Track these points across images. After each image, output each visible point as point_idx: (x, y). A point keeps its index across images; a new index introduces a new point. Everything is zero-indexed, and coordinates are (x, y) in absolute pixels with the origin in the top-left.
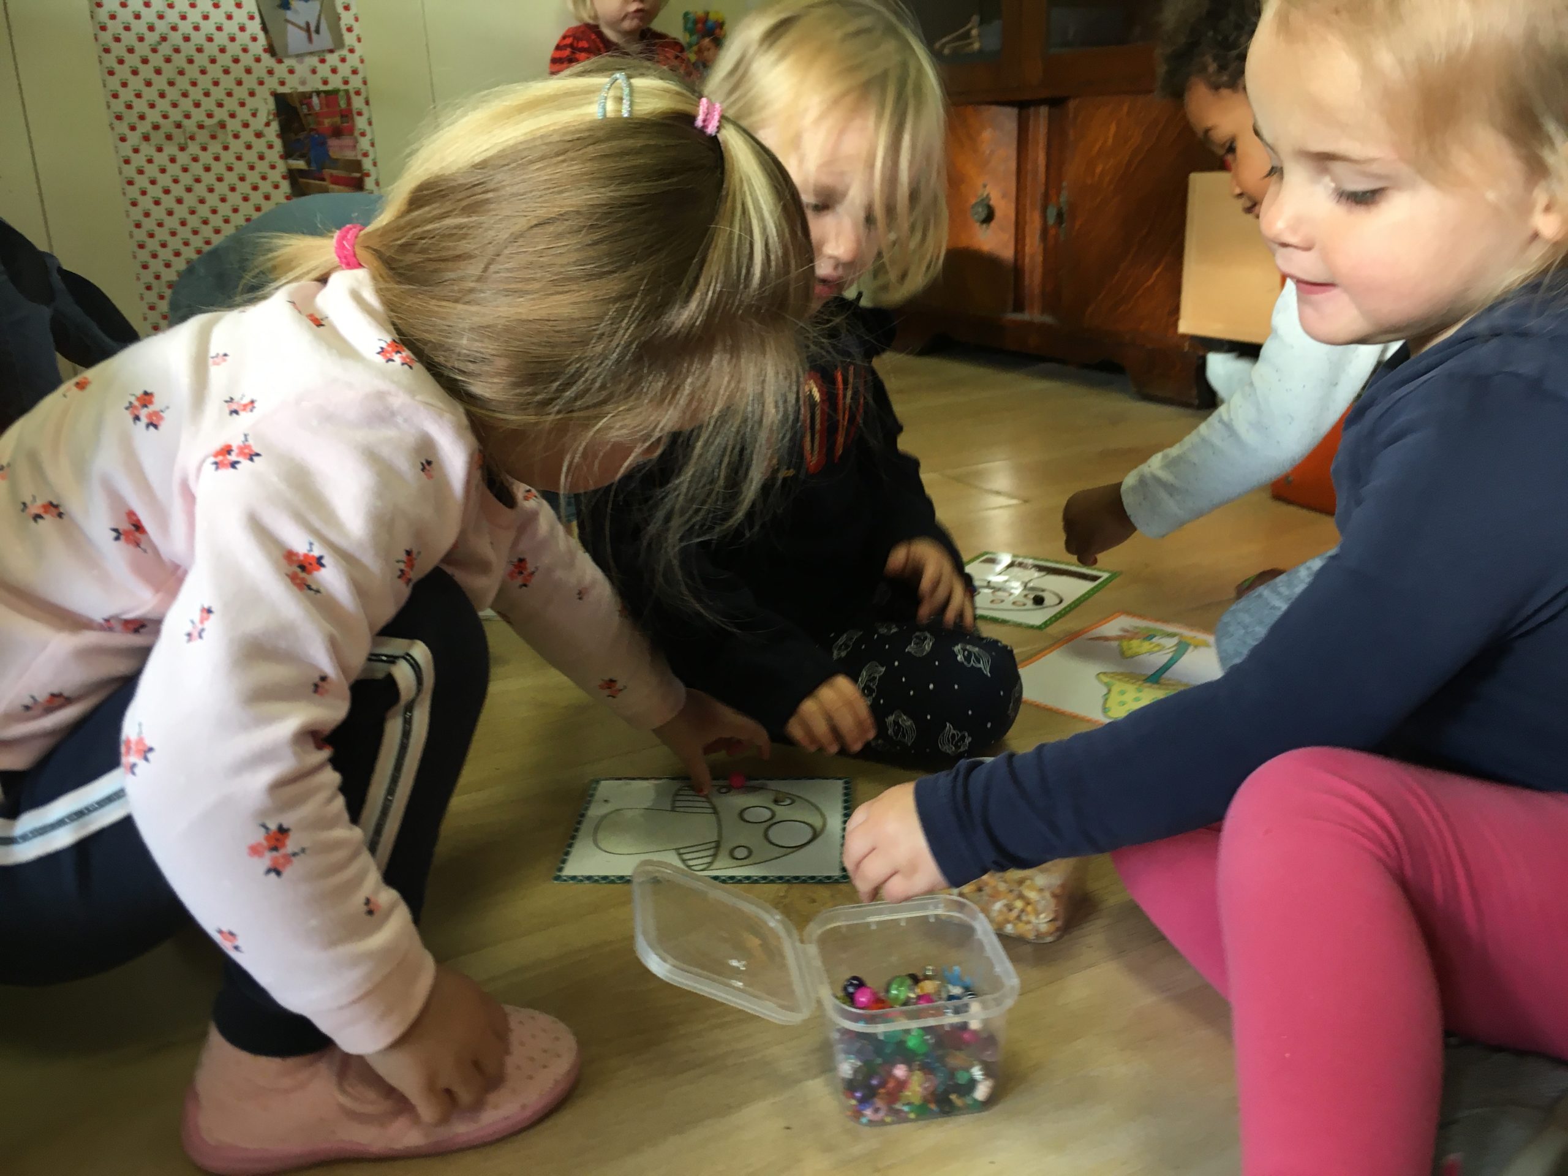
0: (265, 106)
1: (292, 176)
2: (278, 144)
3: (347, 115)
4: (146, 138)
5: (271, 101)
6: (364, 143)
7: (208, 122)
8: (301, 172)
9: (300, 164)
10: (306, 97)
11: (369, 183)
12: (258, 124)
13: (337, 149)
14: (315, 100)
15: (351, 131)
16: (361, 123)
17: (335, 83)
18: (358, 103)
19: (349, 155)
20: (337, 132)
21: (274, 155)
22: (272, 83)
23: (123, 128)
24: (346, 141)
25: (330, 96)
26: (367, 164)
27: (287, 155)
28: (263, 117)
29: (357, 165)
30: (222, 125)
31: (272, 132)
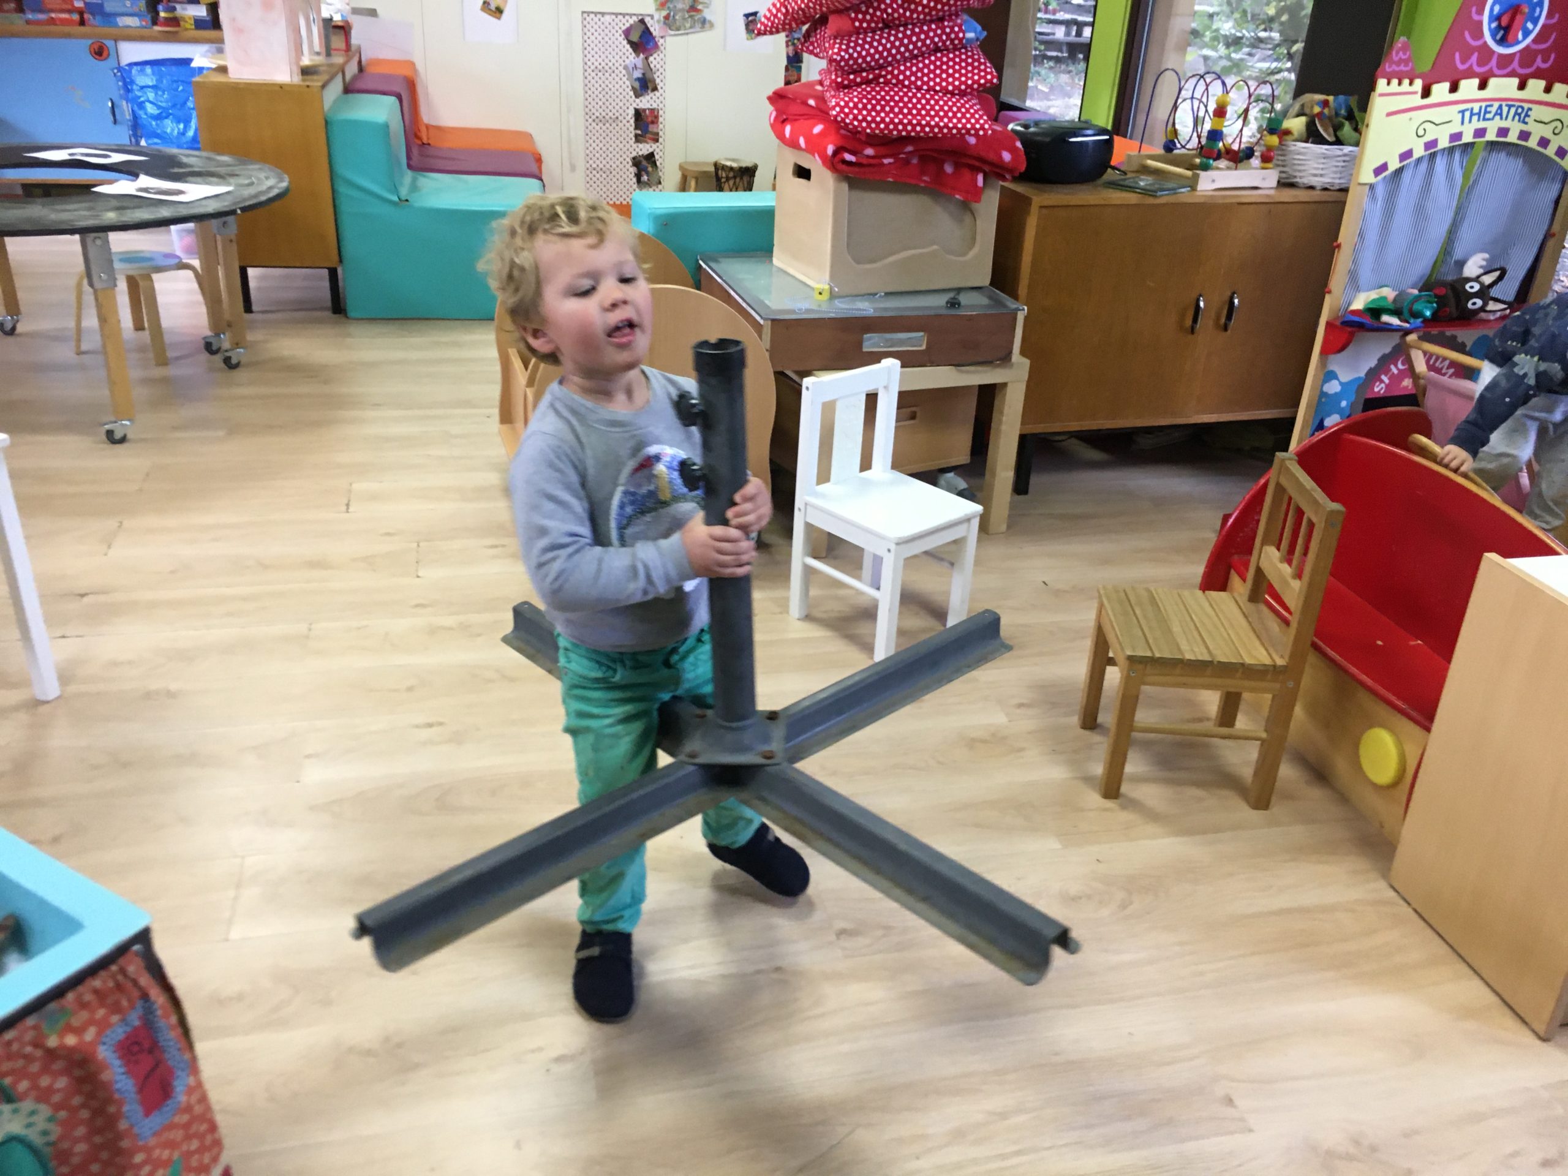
0: (632, 112)
1: (636, 136)
2: (633, 125)
3: (657, 117)
4: (594, 121)
5: (633, 112)
6: (661, 126)
7: (613, 117)
8: (639, 135)
9: (639, 132)
10: (644, 110)
11: (661, 140)
12: (628, 118)
13: (652, 128)
14: (647, 111)
15: (657, 122)
16: (661, 119)
17: (655, 106)
18: (661, 112)
19: (655, 130)
20: (653, 122)
21: (632, 129)
22: (635, 105)
23: (587, 117)
24: (655, 126)
25: (652, 110)
26: (661, 133)
27: (636, 128)
28: (630, 116)
29: (657, 134)
30: (617, 118)
31: (632, 121)
